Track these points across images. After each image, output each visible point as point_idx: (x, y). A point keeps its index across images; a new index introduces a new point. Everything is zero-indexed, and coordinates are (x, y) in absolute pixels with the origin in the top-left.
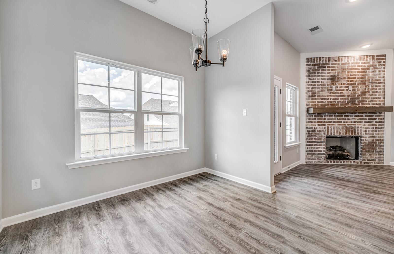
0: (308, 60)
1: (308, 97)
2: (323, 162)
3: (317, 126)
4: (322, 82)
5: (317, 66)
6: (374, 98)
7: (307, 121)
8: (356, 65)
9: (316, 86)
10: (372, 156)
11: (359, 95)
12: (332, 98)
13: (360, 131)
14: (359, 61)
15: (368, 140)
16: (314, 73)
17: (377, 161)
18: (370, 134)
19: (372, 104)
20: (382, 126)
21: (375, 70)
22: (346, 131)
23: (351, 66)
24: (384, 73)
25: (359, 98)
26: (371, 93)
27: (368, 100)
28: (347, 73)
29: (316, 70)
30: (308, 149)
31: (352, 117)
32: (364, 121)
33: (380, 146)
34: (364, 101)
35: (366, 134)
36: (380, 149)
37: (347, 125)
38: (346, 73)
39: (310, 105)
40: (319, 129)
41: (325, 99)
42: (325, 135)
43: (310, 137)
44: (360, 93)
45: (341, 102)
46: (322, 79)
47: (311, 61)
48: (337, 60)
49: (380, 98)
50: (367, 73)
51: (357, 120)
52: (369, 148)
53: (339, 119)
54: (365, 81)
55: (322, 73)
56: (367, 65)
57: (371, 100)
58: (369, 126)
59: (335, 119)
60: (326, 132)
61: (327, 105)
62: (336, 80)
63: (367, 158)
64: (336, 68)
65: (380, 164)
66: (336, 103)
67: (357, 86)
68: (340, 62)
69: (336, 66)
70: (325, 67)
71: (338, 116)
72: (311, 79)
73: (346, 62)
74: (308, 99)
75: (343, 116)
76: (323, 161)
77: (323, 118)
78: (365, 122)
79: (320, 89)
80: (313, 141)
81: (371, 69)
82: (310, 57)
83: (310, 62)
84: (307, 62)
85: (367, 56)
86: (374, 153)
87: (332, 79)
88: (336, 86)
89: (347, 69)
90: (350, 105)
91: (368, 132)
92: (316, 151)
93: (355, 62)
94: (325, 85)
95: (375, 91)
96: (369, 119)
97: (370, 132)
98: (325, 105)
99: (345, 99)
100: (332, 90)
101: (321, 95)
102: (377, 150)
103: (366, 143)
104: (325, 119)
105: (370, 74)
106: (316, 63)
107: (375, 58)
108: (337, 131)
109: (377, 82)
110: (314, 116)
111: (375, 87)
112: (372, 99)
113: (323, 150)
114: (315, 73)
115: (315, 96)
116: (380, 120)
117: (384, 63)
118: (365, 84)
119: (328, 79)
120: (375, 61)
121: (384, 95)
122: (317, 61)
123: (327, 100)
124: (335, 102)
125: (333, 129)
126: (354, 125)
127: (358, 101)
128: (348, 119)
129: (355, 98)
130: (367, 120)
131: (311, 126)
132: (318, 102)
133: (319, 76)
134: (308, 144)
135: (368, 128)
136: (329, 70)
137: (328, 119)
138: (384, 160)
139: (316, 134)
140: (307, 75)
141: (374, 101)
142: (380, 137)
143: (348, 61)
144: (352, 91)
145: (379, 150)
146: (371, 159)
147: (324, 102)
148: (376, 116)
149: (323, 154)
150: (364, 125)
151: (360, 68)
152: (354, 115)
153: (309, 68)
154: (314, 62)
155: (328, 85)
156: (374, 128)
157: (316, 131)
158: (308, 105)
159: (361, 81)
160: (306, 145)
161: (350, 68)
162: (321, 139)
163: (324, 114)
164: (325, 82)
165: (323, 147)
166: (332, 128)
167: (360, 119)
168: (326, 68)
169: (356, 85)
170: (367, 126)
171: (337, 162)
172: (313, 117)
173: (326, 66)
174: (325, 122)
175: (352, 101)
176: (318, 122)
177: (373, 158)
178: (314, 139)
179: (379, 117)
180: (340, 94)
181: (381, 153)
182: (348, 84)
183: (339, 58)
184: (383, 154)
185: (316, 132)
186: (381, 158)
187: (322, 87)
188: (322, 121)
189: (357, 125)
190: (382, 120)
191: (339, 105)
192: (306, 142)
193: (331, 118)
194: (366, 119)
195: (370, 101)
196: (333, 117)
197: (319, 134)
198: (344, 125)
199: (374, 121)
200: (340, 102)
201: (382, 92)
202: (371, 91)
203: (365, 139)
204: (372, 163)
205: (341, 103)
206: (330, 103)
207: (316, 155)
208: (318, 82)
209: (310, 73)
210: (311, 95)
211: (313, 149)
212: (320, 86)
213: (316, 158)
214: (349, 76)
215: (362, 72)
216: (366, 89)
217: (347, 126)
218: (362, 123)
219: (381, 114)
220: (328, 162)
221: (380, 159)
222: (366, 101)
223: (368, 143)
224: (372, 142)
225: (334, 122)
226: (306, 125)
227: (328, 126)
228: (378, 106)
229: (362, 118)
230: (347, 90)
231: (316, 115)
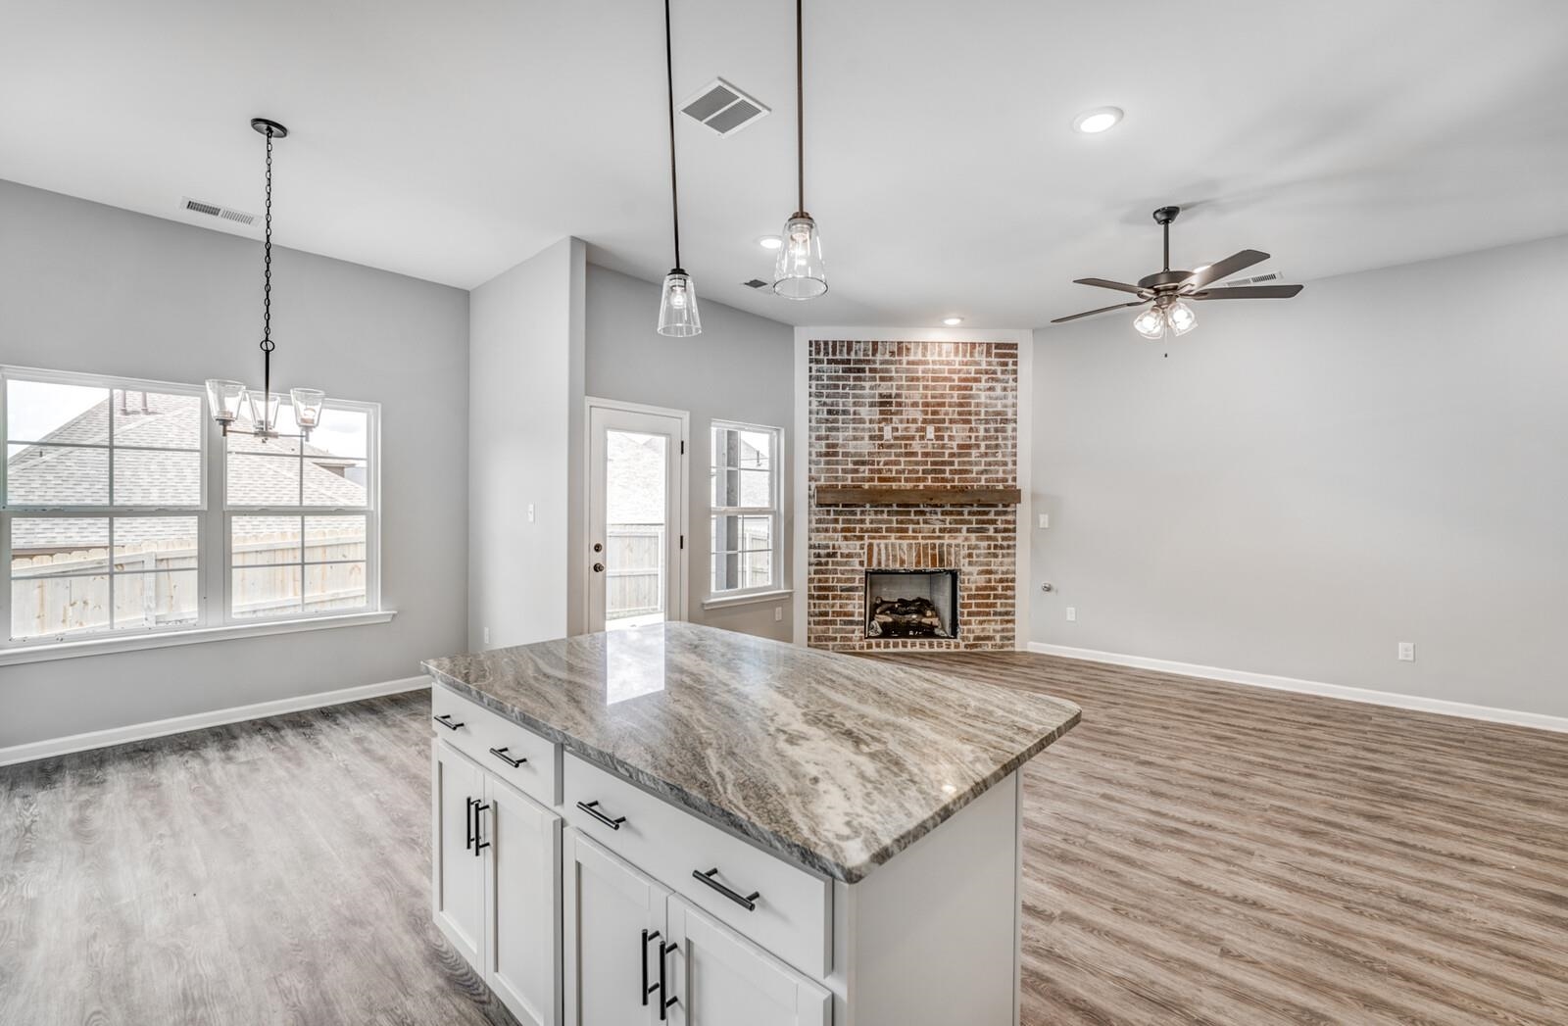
0: (816, 346)
1: (817, 456)
2: (857, 647)
3: (841, 543)
4: (855, 413)
5: (841, 366)
6: (989, 464)
7: (814, 525)
8: (947, 367)
9: (840, 425)
10: (985, 626)
11: (952, 455)
12: (883, 459)
13: (956, 555)
14: (952, 357)
15: (976, 582)
16: (835, 385)
17: (998, 642)
18: (981, 565)
19: (986, 479)
20: (1011, 543)
21: (994, 384)
22: (920, 557)
23: (933, 370)
24: (1014, 393)
25: (952, 463)
26: (983, 449)
27: (975, 469)
28: (921, 391)
29: (838, 378)
30: (817, 610)
31: (934, 517)
32: (965, 528)
33: (1006, 599)
34: (966, 472)
35: (970, 563)
36: (1006, 605)
37: (923, 538)
38: (918, 390)
39: (823, 479)
40: (846, 551)
41: (863, 463)
42: (863, 569)
43: (823, 573)
44: (955, 447)
45: (907, 471)
46: (855, 404)
47: (825, 349)
48: (896, 350)
49: (1005, 464)
50: (974, 392)
51: (948, 526)
52: (978, 605)
53: (902, 522)
54: (970, 413)
55: (854, 387)
56: (973, 368)
57: (983, 467)
58: (978, 543)
59: (891, 522)
60: (865, 558)
61: (869, 481)
62: (893, 409)
63: (974, 632)
64: (893, 374)
65: (1006, 649)
66: (894, 475)
67: (947, 428)
68: (904, 359)
69: (893, 369)
70: (863, 371)
71: (897, 513)
72: (825, 404)
73: (919, 357)
74: (817, 463)
75: (910, 511)
76: (858, 644)
77: (858, 517)
78: (968, 531)
79: (851, 433)
80: (831, 584)
81: (983, 381)
82: (821, 338)
83: (822, 353)
84: (814, 353)
85: (973, 345)
86: (992, 618)
87: (882, 404)
88: (894, 425)
89: (923, 377)
90: (929, 483)
91: (975, 559)
92: (838, 614)
93: (944, 358)
94: (864, 423)
95: (993, 443)
96: (978, 522)
97: (982, 559)
98: (863, 479)
99: (917, 463)
100: (882, 436)
101: (852, 451)
102: (999, 609)
104: (862, 521)
105: (981, 395)
106: (838, 357)
107: (994, 351)
108: (894, 556)
109: (999, 417)
110: (832, 513)
111: (992, 433)
112: (985, 465)
113: (857, 611)
114: (836, 387)
115: (835, 454)
116: (1006, 526)
117: (1015, 367)
118: (968, 422)
119: (872, 405)
120: (993, 359)
121: (1015, 455)
122: (841, 351)
123: (870, 467)
124: (890, 471)
125: (883, 552)
126: (939, 538)
127: (952, 472)
128: (926, 522)
129: (943, 463)
130: (974, 526)
131: (824, 543)
132: (845, 471)
133: (846, 396)
134: (816, 593)
135: (977, 547)
136: (873, 379)
137: (871, 523)
138: (1014, 636)
139: (838, 564)
140: (814, 390)
141: (991, 472)
142: (1007, 573)
143: (924, 355)
144: (934, 442)
145: (1003, 610)
146: (982, 635)
147: (861, 470)
148: (995, 515)
149: (858, 623)
150: (966, 539)
151: (955, 377)
152: (939, 510)
153: (820, 371)
154: (834, 354)
155: (871, 421)
156: (990, 549)
157: (839, 555)
158: (816, 481)
159: (960, 414)
160: (809, 598)
161: (930, 375)
162: (853, 580)
163: (859, 506)
164: (865, 412)
165: (856, 602)
166: (883, 547)
167: (956, 522)
168: (867, 374)
169: (947, 425)
170: (974, 542)
171: (894, 647)
172: (829, 514)
173: (867, 367)
174: (862, 530)
175: (934, 471)
176: (843, 530)
177: (989, 631)
178: (833, 578)
179: (1004, 518)
180: (903, 450)
181: (1008, 616)
182: (925, 421)
183: (901, 348)
184: (1013, 621)
185: (839, 559)
186: (1007, 630)
187: (854, 428)
188: (855, 528)
189: (949, 538)
190: (1011, 526)
191: (900, 481)
192: (809, 588)
193: (879, 517)
194: (970, 522)
195: (982, 473)
196: (885, 516)
197: (846, 564)
198: (914, 538)
199: (991, 528)
200: (903, 471)
201: (1010, 447)
202: (983, 444)
203: (971, 580)
204: (985, 645)
205: (906, 476)
206: (877, 476)
207: (838, 626)
208: (845, 412)
209: (823, 386)
210: (824, 450)
211: (830, 610)
212: (851, 425)
213: (838, 636)
214: (926, 397)
215: (960, 388)
216: (970, 437)
217: (922, 542)
218: (960, 532)
219: (1009, 509)
220: (870, 646)
221: (1005, 634)
222: (971, 472)
223: (976, 590)
224: (985, 588)
225: (887, 532)
226: (810, 539)
227: (870, 541)
228: (1000, 486)
229: (961, 520)
230: (922, 438)
231: (840, 508)
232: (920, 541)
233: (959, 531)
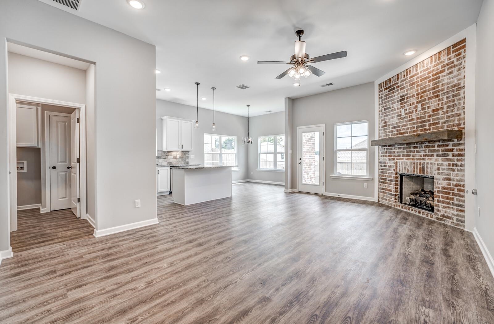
0: (381, 85)
1: (381, 128)
2: (393, 205)
3: (388, 161)
4: (392, 107)
5: (388, 90)
6: (449, 117)
7: (380, 154)
8: (427, 72)
9: (388, 113)
10: (447, 210)
11: (430, 116)
12: (401, 124)
13: (430, 169)
14: (429, 65)
15: (441, 184)
16: (386, 98)
17: (454, 221)
18: (445, 175)
19: (447, 126)
20: (462, 163)
21: (452, 69)
22: (415, 169)
23: (421, 76)
24: (464, 70)
25: (429, 121)
26: (445, 110)
27: (441, 121)
28: (416, 88)
29: (387, 95)
30: (381, 187)
31: (421, 149)
32: (435, 154)
33: (460, 197)
34: (436, 124)
35: (439, 174)
36: (460, 201)
37: (416, 159)
39: (383, 136)
40: (389, 165)
41: (395, 128)
42: (395, 172)
43: (383, 173)
44: (431, 111)
45: (410, 128)
46: (392, 103)
47: (383, 85)
48: (405, 74)
50: (441, 79)
51: (427, 153)
52: (443, 197)
53: (408, 152)
55: (392, 97)
57: (445, 120)
58: (442, 162)
59: (404, 152)
60: (395, 168)
62: (405, 101)
63: (440, 212)
64: (405, 85)
65: (459, 227)
66: (405, 131)
68: (409, 76)
69: (405, 83)
71: (407, 148)
72: (383, 107)
73: (415, 72)
74: (381, 130)
75: (411, 147)
76: (393, 203)
78: (438, 156)
79: (391, 116)
80: (385, 178)
81: (446, 70)
82: (382, 81)
83: (382, 87)
84: (380, 88)
85: (440, 53)
86: (451, 206)
87: (401, 100)
88: (405, 108)
89: (417, 81)
91: (441, 171)
92: (387, 190)
93: (426, 67)
94: (395, 110)
95: (452, 104)
96: (442, 151)
97: (445, 172)
98: (395, 135)
99: (414, 124)
100: (401, 114)
101: (392, 123)
102: (455, 202)
103: (439, 188)
104: (394, 152)
106: (387, 86)
107: (451, 50)
108: (405, 168)
111: (451, 99)
112: (446, 118)
115: (386, 126)
116: (460, 152)
117: (464, 54)
118: (438, 96)
119: (398, 102)
120: (452, 55)
121: (464, 108)
122: (388, 84)
123: (397, 129)
124: (404, 129)
126: (423, 159)
127: (429, 125)
128: (417, 152)
129: (425, 121)
130: (440, 153)
131: (383, 161)
132: (389, 132)
133: (389, 101)
134: (381, 181)
135: (442, 165)
138: (464, 221)
139: (387, 170)
140: (380, 102)
141: (450, 121)
142: (460, 181)
144: (421, 111)
145: (458, 203)
146: (445, 214)
147: (394, 131)
148: (453, 146)
150: (436, 160)
151: (431, 75)
152: (423, 145)
153: (382, 95)
155: (398, 109)
156: (450, 166)
157: (387, 166)
158: (381, 137)
159: (433, 93)
160: (379, 182)
161: (419, 79)
162: (391, 177)
163: (393, 146)
164: (396, 106)
165: (392, 186)
166: (401, 163)
167: (431, 151)
168: (396, 89)
169: (427, 101)
170: (440, 162)
173: (396, 86)
174: (394, 156)
175: (421, 126)
176: (389, 156)
177: (449, 213)
179: (458, 147)
180: (409, 119)
181: (461, 207)
182: (417, 102)
183: (407, 71)
185: (387, 168)
189: (428, 160)
190: (462, 153)
191: (407, 133)
192: (379, 178)
193: (400, 150)
194: (438, 151)
195: (445, 123)
197: (389, 170)
198: (413, 159)
202: (445, 106)
203: (438, 182)
204: (447, 221)
205: (410, 130)
206: (399, 132)
208: (389, 108)
209: (383, 100)
210: (383, 125)
211: (385, 188)
212: (391, 113)
213: (387, 198)
214: (418, 91)
215: (434, 80)
219: (461, 142)
221: (460, 218)
222: (439, 123)
223: (442, 189)
224: (447, 188)
225: (402, 157)
226: (379, 160)
227: (397, 161)
228: (456, 128)
229: (433, 150)
230: (416, 111)
231: (388, 147)
232: (416, 161)
233: (433, 155)
